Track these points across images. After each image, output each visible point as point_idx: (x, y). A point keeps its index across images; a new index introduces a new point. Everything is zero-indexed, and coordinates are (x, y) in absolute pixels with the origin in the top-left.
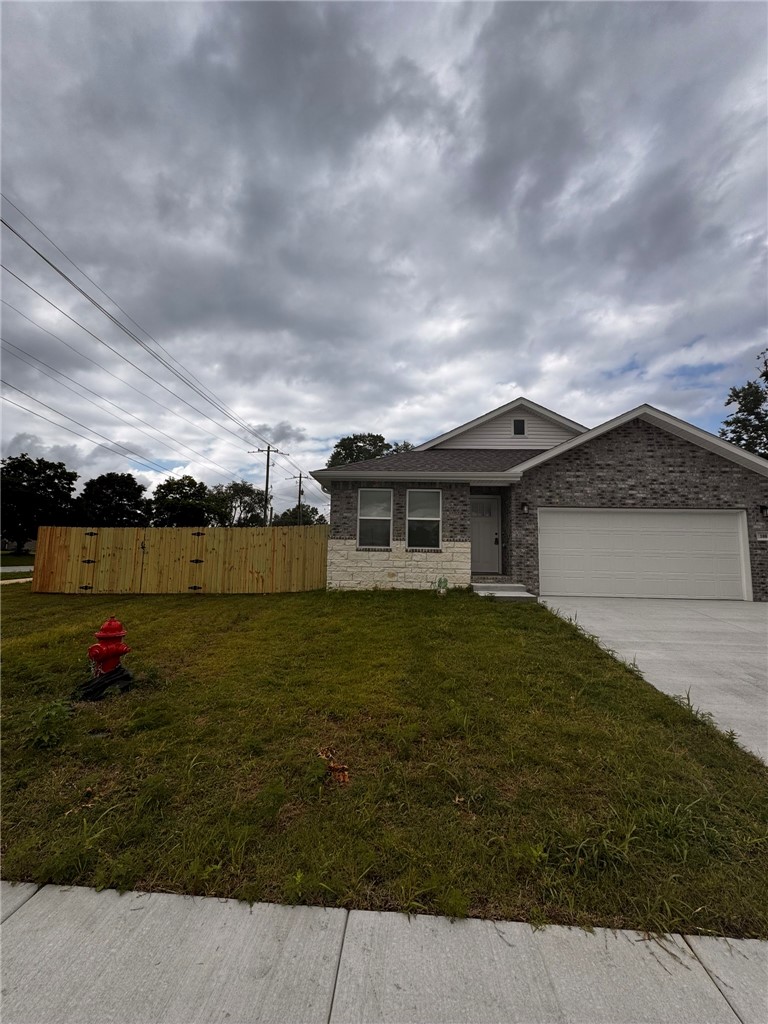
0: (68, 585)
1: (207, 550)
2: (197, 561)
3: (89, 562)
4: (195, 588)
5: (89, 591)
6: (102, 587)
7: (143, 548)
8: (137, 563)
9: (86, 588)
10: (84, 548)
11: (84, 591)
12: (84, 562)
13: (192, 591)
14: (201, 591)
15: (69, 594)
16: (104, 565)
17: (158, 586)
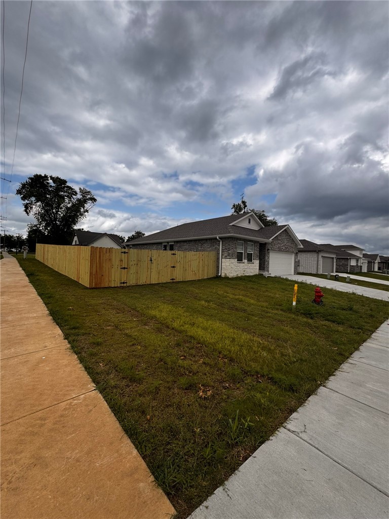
0: (113, 282)
1: (177, 261)
2: (173, 267)
3: (124, 268)
4: (173, 279)
5: (125, 285)
6: (132, 282)
7: (151, 260)
8: (148, 268)
9: (124, 283)
10: (121, 261)
11: (122, 285)
12: (122, 268)
13: (172, 281)
14: (175, 281)
15: (115, 287)
16: (133, 270)
17: (158, 279)
